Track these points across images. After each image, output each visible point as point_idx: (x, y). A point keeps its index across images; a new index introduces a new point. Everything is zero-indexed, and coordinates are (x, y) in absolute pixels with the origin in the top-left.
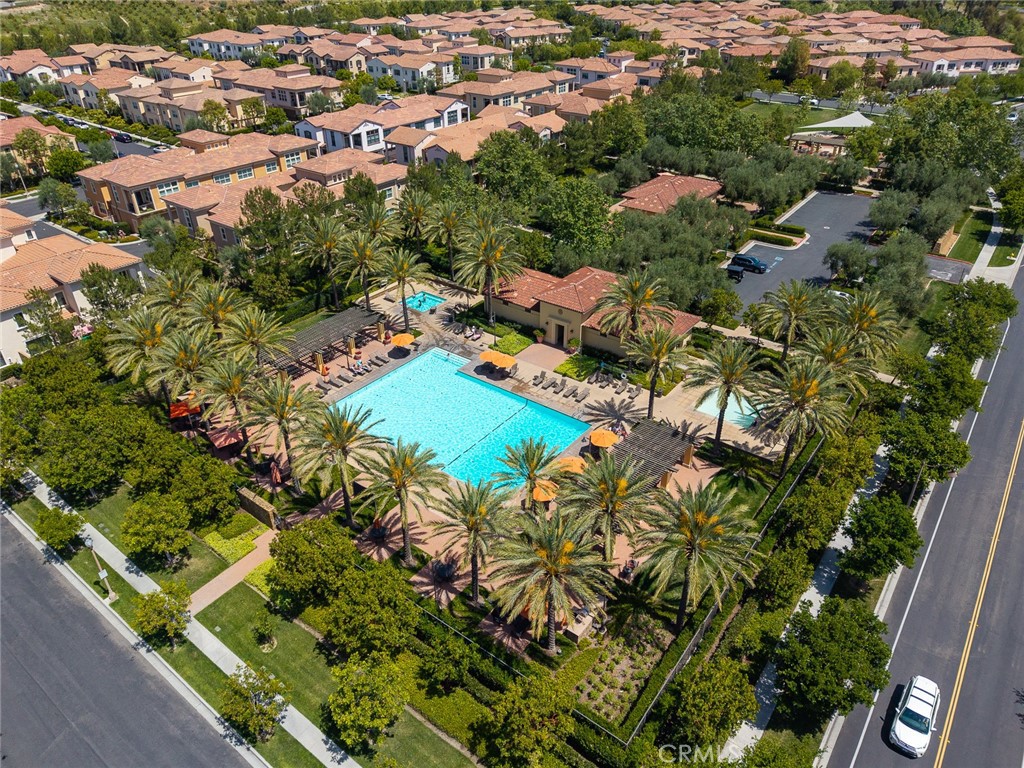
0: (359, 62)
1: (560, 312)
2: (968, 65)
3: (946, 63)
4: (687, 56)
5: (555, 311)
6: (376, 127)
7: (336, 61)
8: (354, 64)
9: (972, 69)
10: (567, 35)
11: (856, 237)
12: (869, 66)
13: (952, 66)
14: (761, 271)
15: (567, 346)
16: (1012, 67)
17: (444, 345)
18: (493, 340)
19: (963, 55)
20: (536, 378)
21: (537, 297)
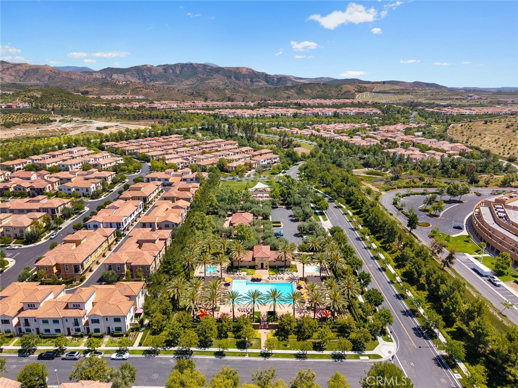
0: (49, 187)
1: (262, 259)
2: (268, 160)
4: (181, 165)
5: (260, 259)
7: (38, 189)
8: (48, 188)
9: (269, 161)
10: (122, 160)
11: (292, 220)
12: (246, 165)
13: (264, 161)
14: (283, 235)
15: (266, 268)
16: (278, 159)
17: (235, 279)
18: (245, 273)
19: (266, 157)
20: (268, 278)
21: (254, 257)
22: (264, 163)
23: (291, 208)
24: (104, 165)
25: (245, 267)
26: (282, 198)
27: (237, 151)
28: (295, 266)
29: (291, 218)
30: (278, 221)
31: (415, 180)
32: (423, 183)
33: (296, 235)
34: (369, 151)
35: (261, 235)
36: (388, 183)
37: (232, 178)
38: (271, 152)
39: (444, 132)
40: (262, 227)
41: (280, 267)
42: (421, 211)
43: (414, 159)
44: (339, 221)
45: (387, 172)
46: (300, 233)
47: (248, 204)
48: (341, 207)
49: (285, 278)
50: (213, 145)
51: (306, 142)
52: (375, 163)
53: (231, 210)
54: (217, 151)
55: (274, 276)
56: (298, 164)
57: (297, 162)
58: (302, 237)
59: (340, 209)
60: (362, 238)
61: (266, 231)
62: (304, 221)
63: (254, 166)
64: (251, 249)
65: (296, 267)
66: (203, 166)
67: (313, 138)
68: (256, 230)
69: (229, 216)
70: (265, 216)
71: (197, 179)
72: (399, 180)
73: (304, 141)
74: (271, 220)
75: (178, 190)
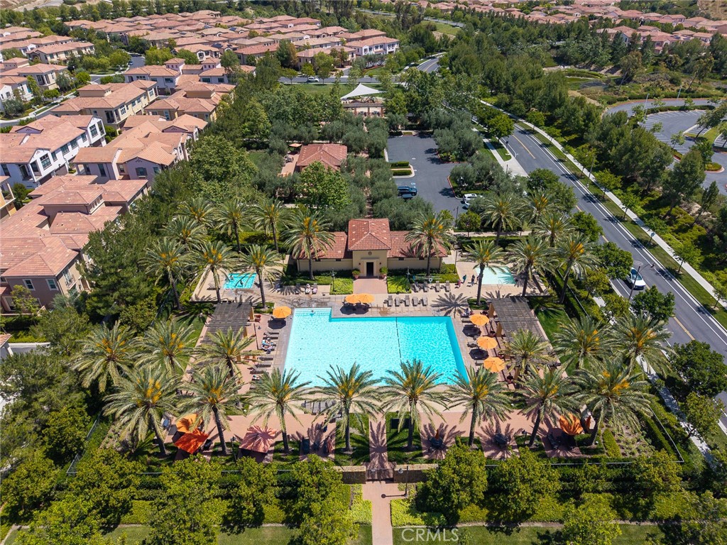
1: (370, 253)
2: (377, 47)
3: (368, 47)
4: (205, 56)
5: (366, 254)
6: (46, 152)
9: (379, 49)
10: (91, 47)
11: (433, 160)
12: (333, 54)
13: (370, 49)
14: (415, 194)
15: (379, 274)
16: (396, 46)
17: (300, 305)
18: (327, 289)
19: (373, 42)
20: (386, 302)
21: (350, 248)
22: (368, 52)
23: (430, 135)
24: (52, 56)
25: (327, 272)
26: (411, 115)
27: (317, 33)
28: (453, 269)
29: (430, 155)
30: (403, 161)
31: (663, 84)
32: (676, 88)
33: (446, 192)
34: (568, 31)
35: (367, 193)
36: (610, 89)
37: (305, 80)
38: (383, 35)
39: (691, 5)
40: (368, 174)
41: (416, 272)
42: (690, 140)
43: (658, 44)
44: (537, 160)
45: (602, 72)
46: (454, 188)
47: (337, 124)
48: (534, 132)
49: (430, 302)
50: (274, 25)
51: (446, 22)
52: (577, 55)
53: (299, 138)
54: (279, 32)
55: (402, 297)
56: (434, 58)
57: (432, 52)
58: (462, 196)
59: (533, 136)
60: (596, 196)
61: (378, 184)
62: (460, 160)
63: (350, 58)
64: (343, 227)
65: (455, 272)
66: (249, 56)
67: (459, 13)
68: (356, 182)
69: (296, 151)
70: (373, 150)
71: (230, 78)
72: (631, 83)
73: (442, 22)
74: (387, 160)
75: (185, 96)
